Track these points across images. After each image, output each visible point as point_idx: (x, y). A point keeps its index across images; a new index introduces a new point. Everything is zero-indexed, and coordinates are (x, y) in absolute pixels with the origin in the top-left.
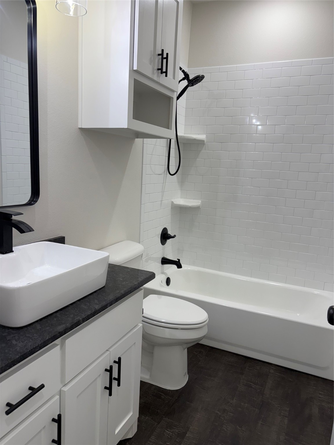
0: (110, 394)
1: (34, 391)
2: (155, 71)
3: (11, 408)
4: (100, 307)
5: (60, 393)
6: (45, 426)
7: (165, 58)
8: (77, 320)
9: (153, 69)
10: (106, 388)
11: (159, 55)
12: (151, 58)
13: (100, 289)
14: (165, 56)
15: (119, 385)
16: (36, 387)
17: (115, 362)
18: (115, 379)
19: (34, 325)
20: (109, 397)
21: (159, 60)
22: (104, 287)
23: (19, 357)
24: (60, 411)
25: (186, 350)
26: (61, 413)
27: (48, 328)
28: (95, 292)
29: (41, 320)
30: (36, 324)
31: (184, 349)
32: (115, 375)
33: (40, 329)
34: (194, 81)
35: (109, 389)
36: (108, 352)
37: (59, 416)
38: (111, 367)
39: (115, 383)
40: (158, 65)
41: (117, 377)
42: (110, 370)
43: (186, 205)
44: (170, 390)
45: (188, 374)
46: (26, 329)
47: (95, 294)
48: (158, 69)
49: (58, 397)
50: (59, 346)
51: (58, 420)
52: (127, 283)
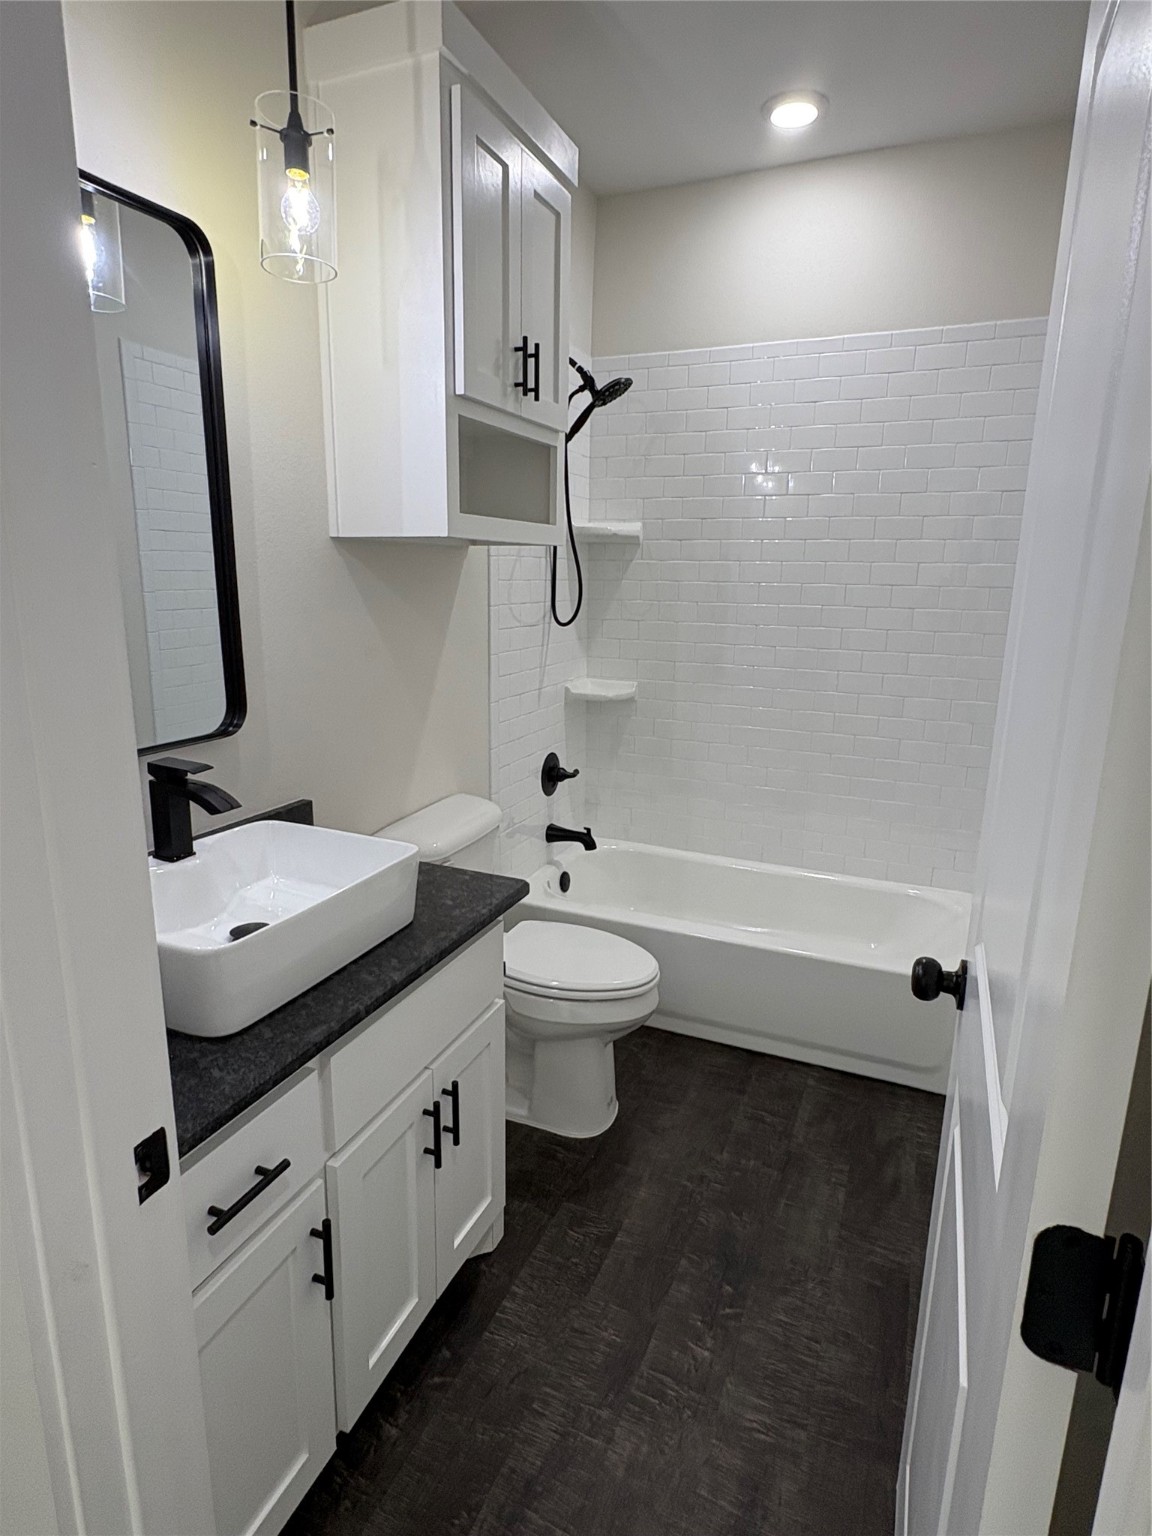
0: (438, 1164)
1: (267, 1176)
2: (509, 389)
3: (220, 1218)
4: (404, 976)
5: (325, 1172)
6: (295, 1249)
7: (531, 356)
8: (353, 1010)
9: (504, 385)
10: (427, 1151)
11: (517, 349)
12: (497, 360)
13: (402, 930)
14: (531, 350)
15: (456, 1142)
16: (271, 1166)
17: (445, 1092)
18: (446, 1129)
19: (256, 1030)
20: (437, 1170)
21: (517, 364)
22: (411, 923)
23: (229, 1109)
24: (327, 1214)
25: (611, 1046)
26: (330, 1217)
27: (289, 1035)
28: (390, 938)
29: (271, 1015)
30: (261, 1026)
31: (606, 1045)
32: (447, 1120)
33: (272, 1038)
34: (607, 393)
35: (436, 1152)
36: (428, 1073)
37: (327, 1224)
38: (437, 1105)
39: (447, 1139)
40: (516, 376)
41: (450, 1125)
42: (435, 1113)
43: (601, 696)
44: (576, 1139)
45: (618, 1098)
46: (239, 1039)
47: (390, 943)
48: (517, 385)
49: (320, 1182)
50: (316, 1071)
51: (324, 1233)
52: (463, 910)
